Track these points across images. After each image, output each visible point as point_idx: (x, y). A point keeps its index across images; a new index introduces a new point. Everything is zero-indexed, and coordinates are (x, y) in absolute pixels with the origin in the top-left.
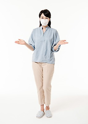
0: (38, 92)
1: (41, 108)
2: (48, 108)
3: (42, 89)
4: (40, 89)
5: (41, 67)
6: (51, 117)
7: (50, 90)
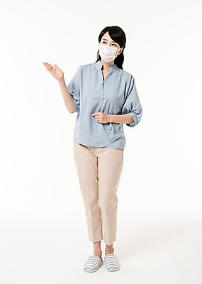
0: (86, 212)
1: (95, 249)
2: (110, 249)
3: (95, 207)
4: (91, 206)
5: (95, 156)
6: (116, 269)
7: (114, 207)
